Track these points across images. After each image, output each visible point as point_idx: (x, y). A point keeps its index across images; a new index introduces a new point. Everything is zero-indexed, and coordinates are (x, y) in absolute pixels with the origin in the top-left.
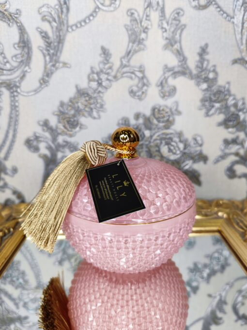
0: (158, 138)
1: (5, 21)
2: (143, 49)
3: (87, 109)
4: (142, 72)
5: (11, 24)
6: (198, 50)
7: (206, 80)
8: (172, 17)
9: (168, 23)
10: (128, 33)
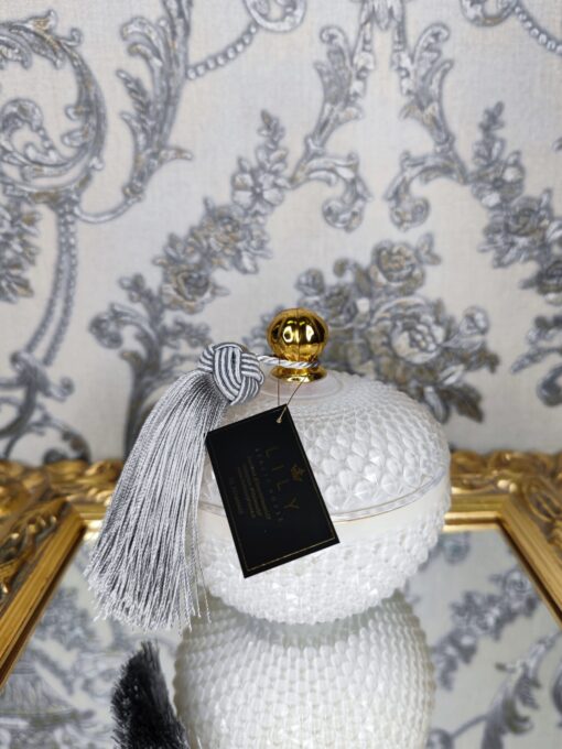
0: (388, 315)
1: (45, 56)
2: (356, 118)
3: (228, 251)
4: (354, 167)
5: (59, 62)
6: (481, 118)
7: (498, 185)
8: (423, 43)
9: (412, 57)
10: (323, 83)
